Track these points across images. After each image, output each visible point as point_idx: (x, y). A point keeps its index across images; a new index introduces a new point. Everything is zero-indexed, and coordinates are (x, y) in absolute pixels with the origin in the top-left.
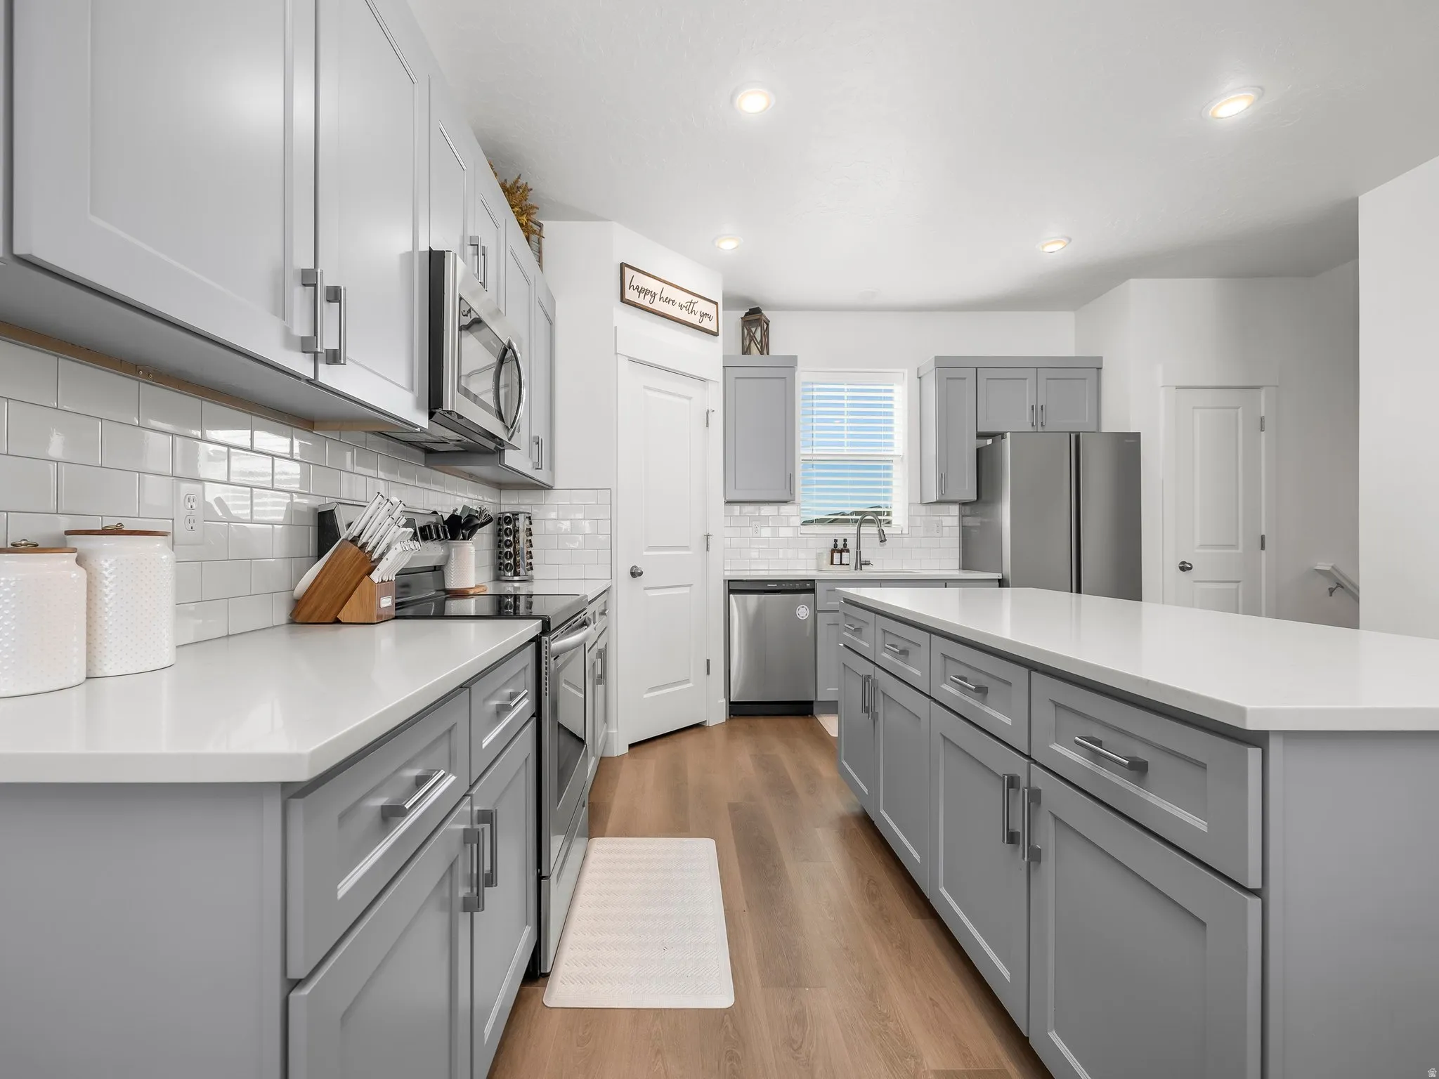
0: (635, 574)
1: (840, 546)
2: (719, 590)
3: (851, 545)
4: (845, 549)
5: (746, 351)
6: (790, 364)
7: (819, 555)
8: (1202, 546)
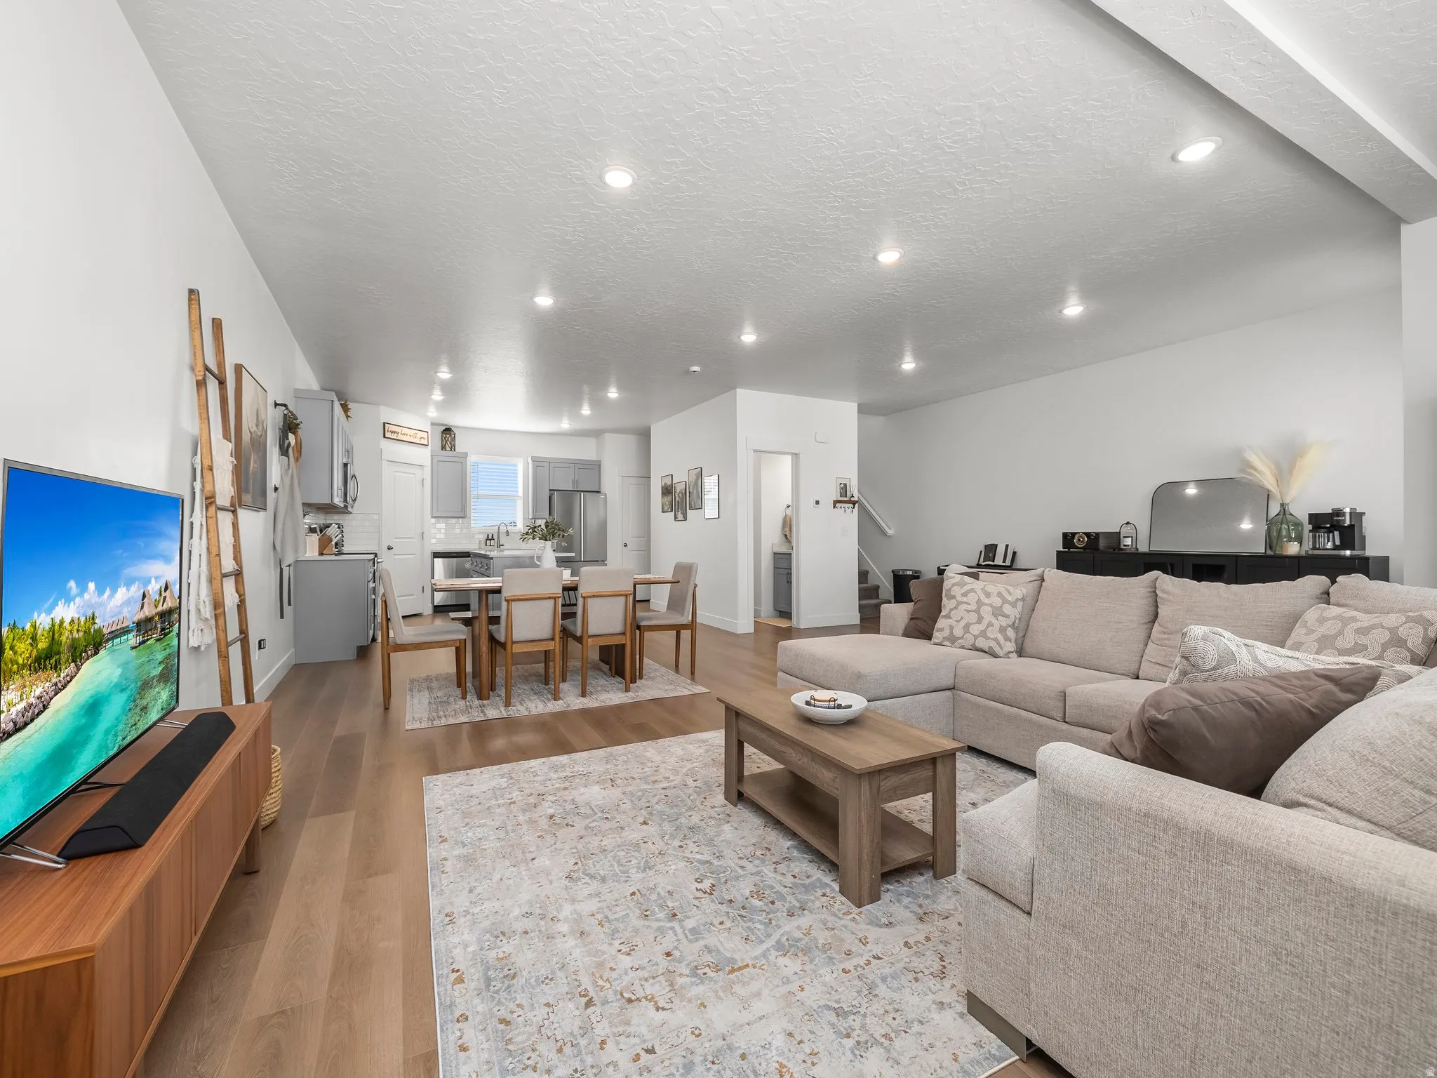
0: (389, 548)
1: (490, 537)
2: (428, 556)
3: (495, 537)
4: (493, 539)
5: (443, 448)
6: (465, 455)
7: (480, 542)
8: (632, 537)
